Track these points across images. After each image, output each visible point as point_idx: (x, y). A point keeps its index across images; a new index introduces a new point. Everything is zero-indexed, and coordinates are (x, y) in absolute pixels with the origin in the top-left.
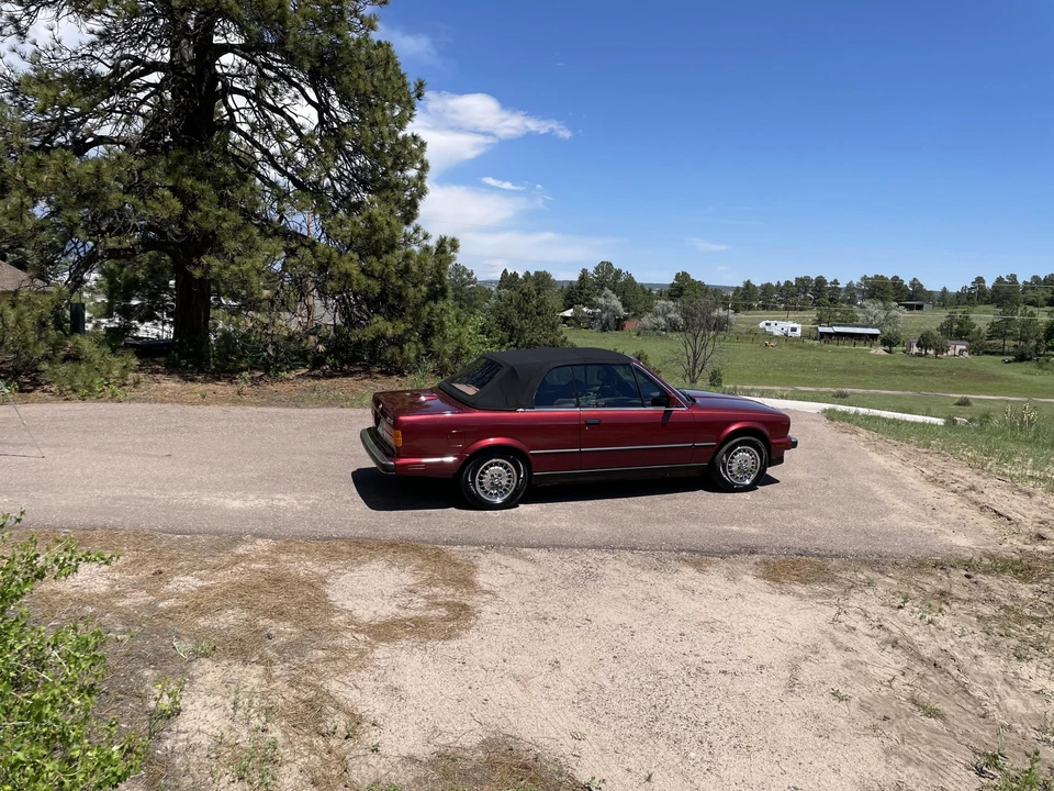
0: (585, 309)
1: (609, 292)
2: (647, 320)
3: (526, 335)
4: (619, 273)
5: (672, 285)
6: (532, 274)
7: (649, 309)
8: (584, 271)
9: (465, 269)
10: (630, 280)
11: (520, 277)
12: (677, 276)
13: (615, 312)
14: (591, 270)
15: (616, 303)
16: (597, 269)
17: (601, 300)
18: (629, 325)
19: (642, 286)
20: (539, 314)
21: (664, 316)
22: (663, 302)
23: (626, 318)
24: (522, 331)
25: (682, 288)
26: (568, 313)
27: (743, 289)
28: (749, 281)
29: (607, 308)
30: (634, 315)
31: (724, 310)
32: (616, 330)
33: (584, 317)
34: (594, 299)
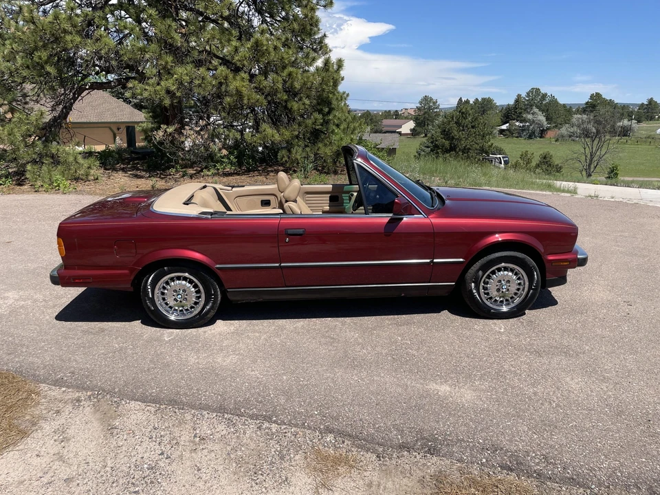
0: (517, 124)
1: (536, 110)
2: (564, 130)
3: (463, 142)
4: (545, 96)
5: (587, 103)
6: (480, 100)
7: (567, 121)
8: (519, 96)
9: (431, 99)
10: (554, 102)
11: (471, 102)
12: (592, 96)
13: (540, 125)
14: (524, 95)
15: (541, 118)
16: (528, 94)
17: (530, 117)
18: (550, 134)
19: (564, 106)
20: (473, 127)
21: (579, 126)
22: (579, 116)
23: (548, 129)
24: (459, 140)
25: (595, 104)
26: (504, 127)
27: (647, 105)
28: (652, 98)
29: (534, 121)
30: (556, 126)
31: (629, 120)
32: (541, 137)
33: (516, 130)
34: (524, 116)
